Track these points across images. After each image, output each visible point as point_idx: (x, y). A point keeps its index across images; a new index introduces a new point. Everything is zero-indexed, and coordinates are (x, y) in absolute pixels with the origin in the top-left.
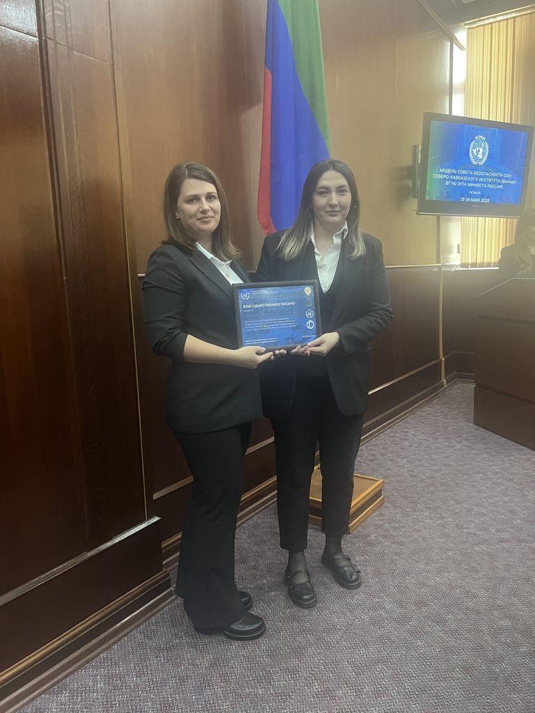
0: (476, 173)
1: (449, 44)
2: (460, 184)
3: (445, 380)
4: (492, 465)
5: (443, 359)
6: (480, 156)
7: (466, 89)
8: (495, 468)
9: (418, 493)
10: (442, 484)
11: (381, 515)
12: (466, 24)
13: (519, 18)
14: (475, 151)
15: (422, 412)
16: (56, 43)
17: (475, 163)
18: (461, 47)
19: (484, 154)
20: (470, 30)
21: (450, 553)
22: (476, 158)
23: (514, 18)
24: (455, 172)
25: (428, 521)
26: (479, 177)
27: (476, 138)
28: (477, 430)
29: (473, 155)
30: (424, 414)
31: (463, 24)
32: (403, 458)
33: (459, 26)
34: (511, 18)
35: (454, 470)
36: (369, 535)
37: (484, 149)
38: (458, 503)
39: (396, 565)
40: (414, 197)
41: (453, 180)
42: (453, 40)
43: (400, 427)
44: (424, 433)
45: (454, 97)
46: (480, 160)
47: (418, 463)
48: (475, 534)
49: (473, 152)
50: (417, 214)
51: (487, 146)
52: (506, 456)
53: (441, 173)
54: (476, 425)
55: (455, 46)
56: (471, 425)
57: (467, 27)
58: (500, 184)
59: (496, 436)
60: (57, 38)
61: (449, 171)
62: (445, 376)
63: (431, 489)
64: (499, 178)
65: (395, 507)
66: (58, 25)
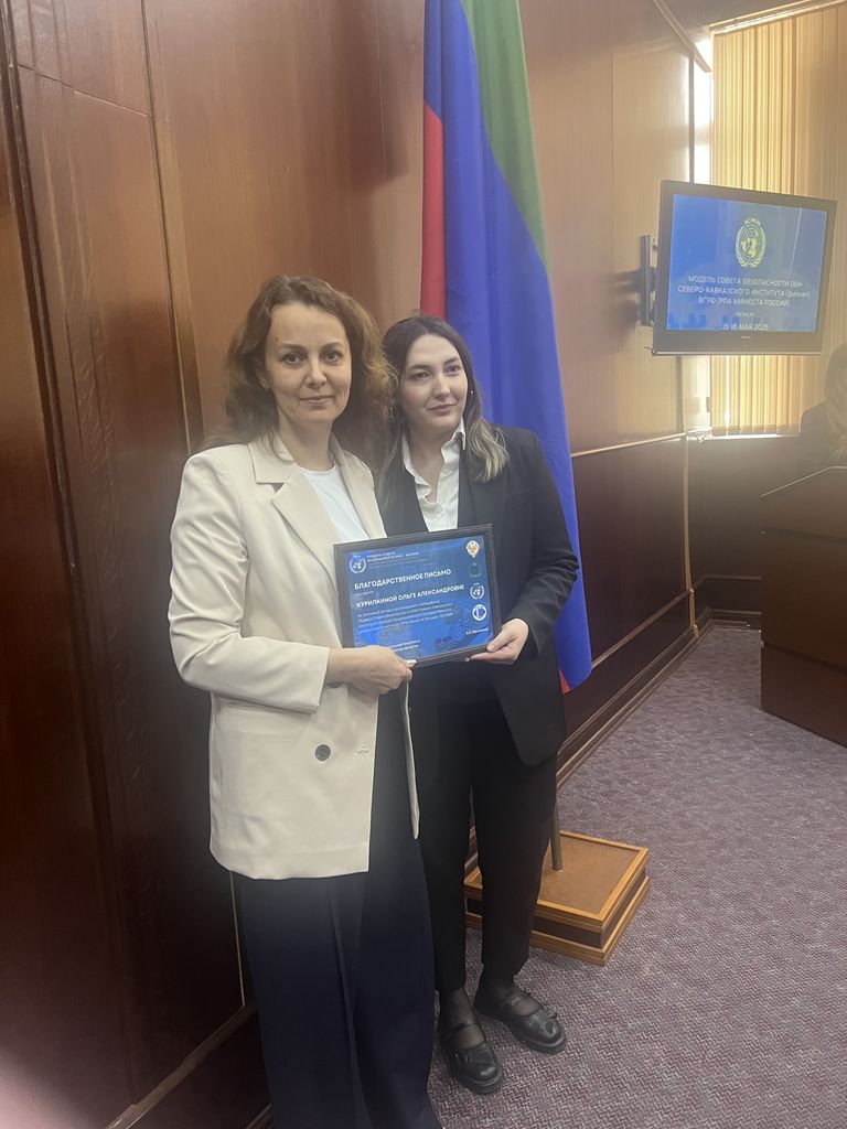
0: (747, 281)
1: (687, 60)
2: (722, 300)
3: (696, 626)
4: (814, 797)
5: (692, 591)
6: (753, 253)
7: (715, 137)
8: (823, 801)
9: (703, 864)
10: (741, 841)
11: (650, 917)
12: (711, 29)
13: (802, 18)
14: (744, 244)
15: (668, 687)
16: (38, 75)
17: (744, 264)
18: (705, 68)
19: (758, 248)
20: (720, 38)
21: (796, 1002)
22: (747, 257)
23: (794, 17)
24: (713, 280)
25: (737, 927)
26: (752, 288)
27: (746, 222)
28: (770, 721)
29: (741, 250)
30: (673, 692)
31: (706, 28)
32: (660, 788)
33: (701, 32)
34: (788, 18)
35: (755, 809)
36: (638, 968)
37: (759, 240)
38: (780, 884)
39: (704, 1036)
40: (644, 324)
41: (710, 295)
42: (693, 54)
43: (639, 721)
44: (682, 733)
45: (697, 148)
46: (753, 259)
47: (688, 797)
48: (828, 955)
49: (741, 246)
50: (654, 354)
51: (764, 236)
52: (833, 775)
53: (690, 284)
54: (766, 710)
55: (696, 66)
56: (758, 711)
57: (714, 32)
58: (784, 298)
59: (806, 733)
60: (38, 65)
61: (703, 280)
62: (696, 617)
63: (724, 852)
64: (782, 288)
65: (671, 898)
66: (41, 36)
